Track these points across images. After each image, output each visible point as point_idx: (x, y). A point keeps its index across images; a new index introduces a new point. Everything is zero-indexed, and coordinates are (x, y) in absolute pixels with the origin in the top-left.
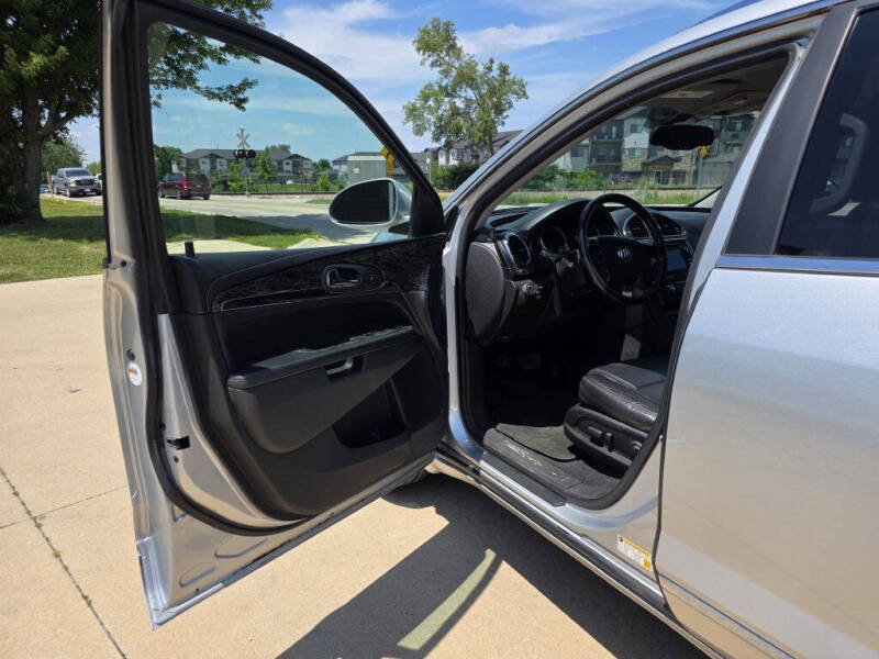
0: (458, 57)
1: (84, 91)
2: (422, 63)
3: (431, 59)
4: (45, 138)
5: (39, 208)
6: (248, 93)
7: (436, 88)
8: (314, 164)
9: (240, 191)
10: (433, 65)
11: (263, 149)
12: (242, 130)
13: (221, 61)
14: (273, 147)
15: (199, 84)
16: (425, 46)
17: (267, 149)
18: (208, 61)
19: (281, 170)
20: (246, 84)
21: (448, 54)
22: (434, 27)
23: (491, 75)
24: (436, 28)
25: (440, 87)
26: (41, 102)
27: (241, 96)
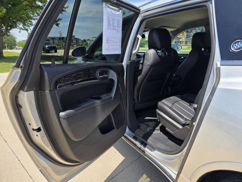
1: (14, 22)
4: (4, 35)
5: (3, 54)
6: (59, 22)
9: (60, 48)
12: (60, 32)
19: (72, 42)
26: (3, 25)
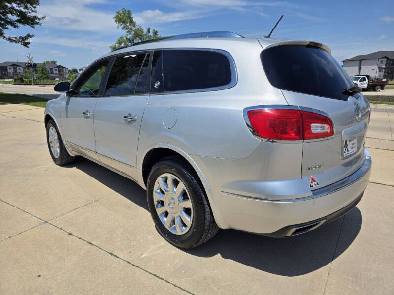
0: (134, 26)
2: (118, 27)
3: (122, 26)
6: (29, 40)
7: (125, 39)
8: (70, 71)
9: (30, 83)
10: (123, 28)
11: (43, 62)
12: (29, 54)
13: (15, 26)
14: (48, 62)
15: (5, 35)
16: (120, 20)
17: (44, 63)
18: (9, 26)
19: (52, 73)
20: (29, 36)
21: (130, 24)
22: (123, 12)
23: (149, 35)
24: (124, 12)
25: (127, 39)
27: (27, 42)
